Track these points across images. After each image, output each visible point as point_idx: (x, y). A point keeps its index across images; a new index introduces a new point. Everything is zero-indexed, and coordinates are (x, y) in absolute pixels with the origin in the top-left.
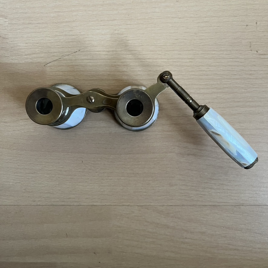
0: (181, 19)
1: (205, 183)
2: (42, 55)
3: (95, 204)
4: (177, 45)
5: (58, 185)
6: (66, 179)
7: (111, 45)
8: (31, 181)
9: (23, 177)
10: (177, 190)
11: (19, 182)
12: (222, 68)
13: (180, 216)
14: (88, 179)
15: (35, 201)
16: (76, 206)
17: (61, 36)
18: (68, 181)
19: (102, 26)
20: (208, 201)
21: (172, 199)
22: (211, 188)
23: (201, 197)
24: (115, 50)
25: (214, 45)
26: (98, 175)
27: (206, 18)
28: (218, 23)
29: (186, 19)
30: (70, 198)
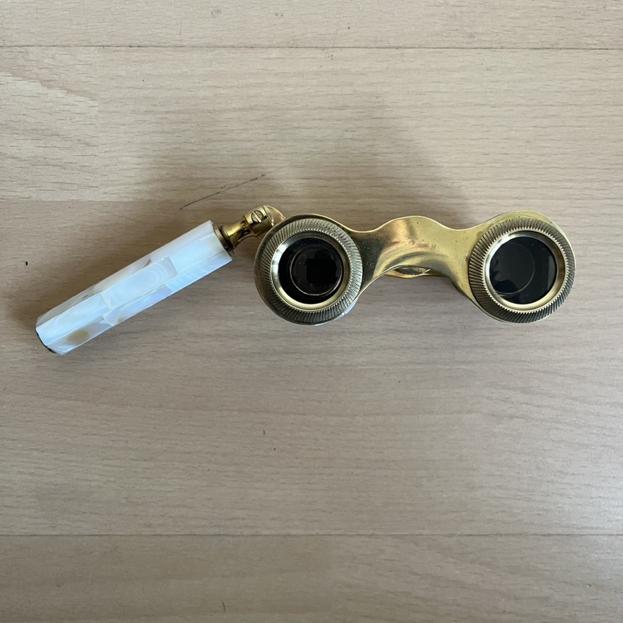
0: (496, 109)
1: (549, 482)
2: (176, 185)
3: (292, 532)
4: (487, 167)
5: (207, 487)
6: (225, 474)
7: (335, 165)
8: (142, 478)
9: (122, 469)
10: (484, 499)
11: (112, 479)
12: (588, 221)
13: (489, 560)
14: (278, 473)
15: (150, 526)
16: (248, 536)
17: (222, 141)
18: (230, 479)
19: (316, 121)
20: (557, 524)
21: (471, 520)
22: (562, 495)
23: (539, 515)
24: (345, 176)
25: (569, 168)
26: (301, 463)
27: (553, 108)
28: (580, 119)
29: (509, 108)
30: (234, 518)
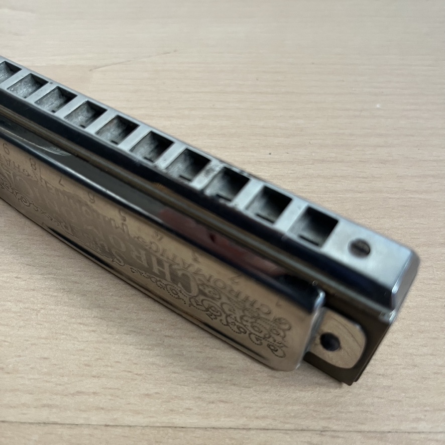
5: (46, 338)
18: (86, 328)
30: (79, 393)
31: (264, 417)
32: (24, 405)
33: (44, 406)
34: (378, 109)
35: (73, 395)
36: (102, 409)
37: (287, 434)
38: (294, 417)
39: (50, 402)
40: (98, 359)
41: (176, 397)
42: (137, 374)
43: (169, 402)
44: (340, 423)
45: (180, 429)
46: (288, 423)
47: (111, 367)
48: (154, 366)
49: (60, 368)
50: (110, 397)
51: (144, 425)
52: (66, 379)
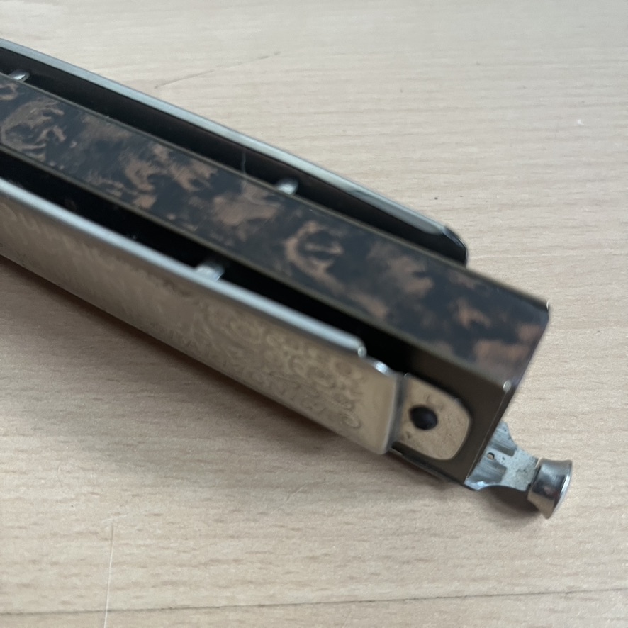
31: (484, 579)
32: (136, 584)
33: (165, 583)
34: (580, 126)
35: (205, 564)
36: (251, 582)
37: (520, 600)
38: (526, 575)
39: (174, 578)
40: (233, 511)
41: (355, 558)
42: (293, 529)
43: (345, 566)
44: (590, 579)
45: (367, 604)
46: (518, 585)
47: (255, 521)
48: (316, 516)
49: (180, 528)
50: (259, 565)
51: (314, 601)
52: (191, 543)
